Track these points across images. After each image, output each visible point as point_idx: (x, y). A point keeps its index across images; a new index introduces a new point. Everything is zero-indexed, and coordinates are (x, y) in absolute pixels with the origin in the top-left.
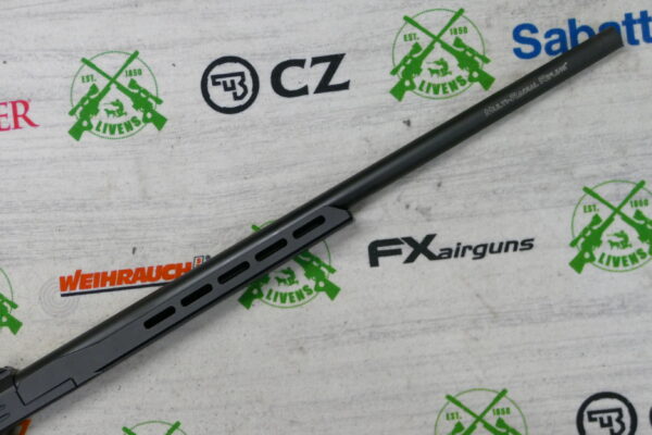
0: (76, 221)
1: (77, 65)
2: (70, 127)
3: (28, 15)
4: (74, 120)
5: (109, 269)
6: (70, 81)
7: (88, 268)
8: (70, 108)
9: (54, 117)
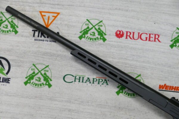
0: (167, 70)
1: (175, 29)
2: (170, 45)
3: (164, 13)
4: (172, 43)
5: (174, 86)
6: (172, 33)
7: (168, 84)
8: (171, 40)
9: (166, 41)
